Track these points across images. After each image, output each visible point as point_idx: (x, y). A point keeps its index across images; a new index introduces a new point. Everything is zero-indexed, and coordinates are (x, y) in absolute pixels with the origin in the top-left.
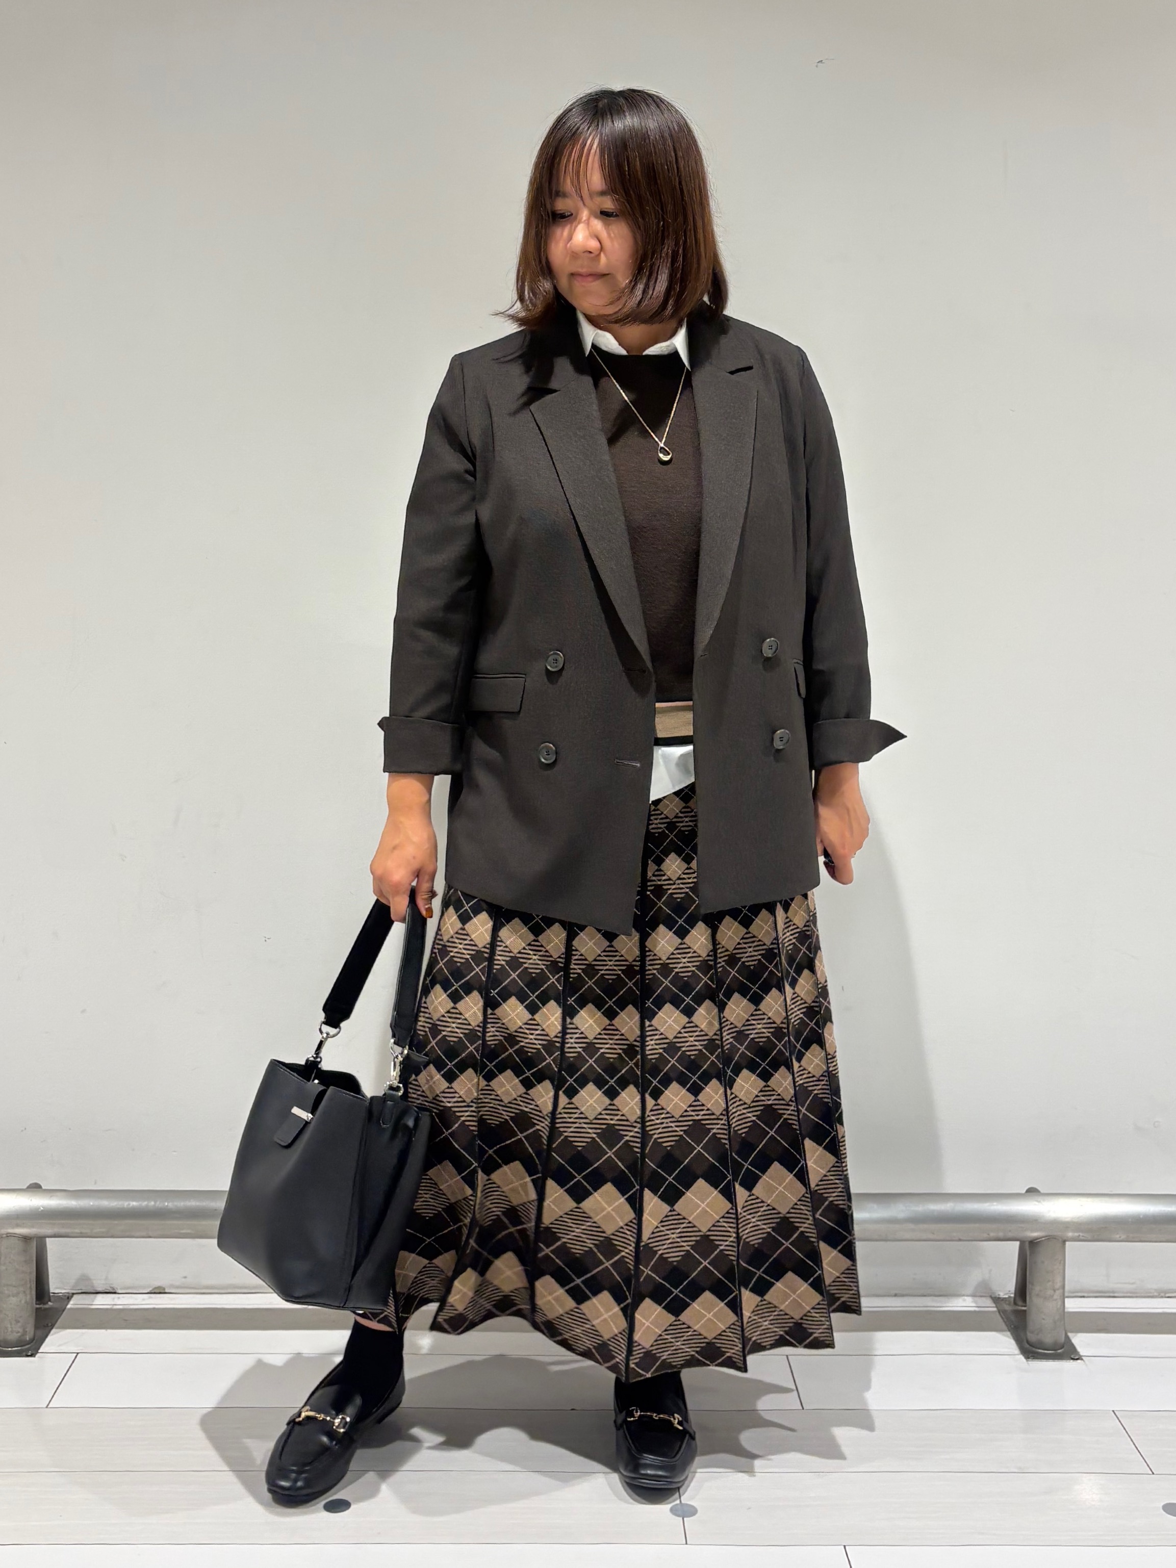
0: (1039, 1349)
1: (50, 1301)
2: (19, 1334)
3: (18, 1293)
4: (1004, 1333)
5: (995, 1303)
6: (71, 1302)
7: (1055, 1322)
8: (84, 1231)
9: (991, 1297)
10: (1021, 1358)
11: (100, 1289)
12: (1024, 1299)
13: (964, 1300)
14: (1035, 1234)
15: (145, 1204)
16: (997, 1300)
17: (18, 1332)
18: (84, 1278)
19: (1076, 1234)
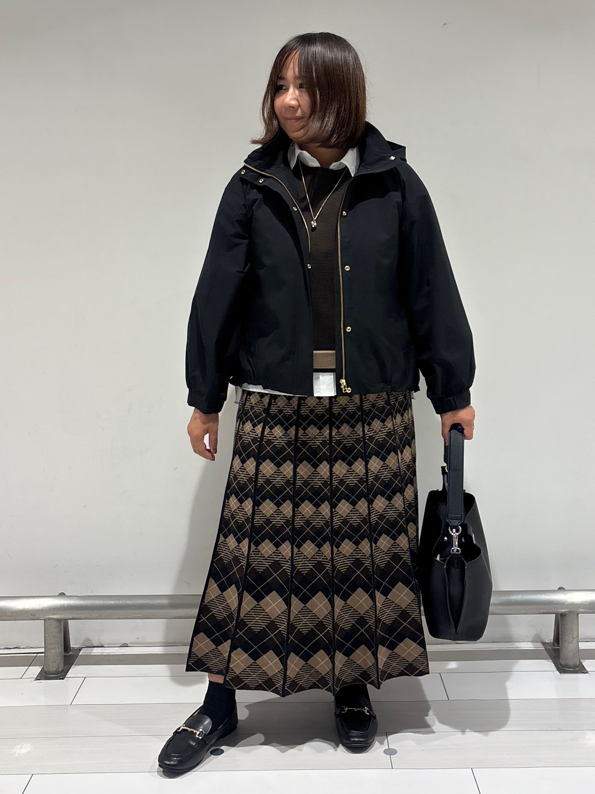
0: (567, 668)
1: (71, 651)
2: (56, 668)
3: (55, 648)
4: (549, 660)
5: (543, 645)
6: (81, 652)
7: (574, 654)
8: (87, 616)
9: (541, 642)
10: (557, 672)
11: (95, 645)
12: (558, 643)
13: (528, 644)
14: (563, 611)
15: (117, 602)
16: (544, 644)
17: (55, 667)
18: (88, 640)
19: (584, 610)
